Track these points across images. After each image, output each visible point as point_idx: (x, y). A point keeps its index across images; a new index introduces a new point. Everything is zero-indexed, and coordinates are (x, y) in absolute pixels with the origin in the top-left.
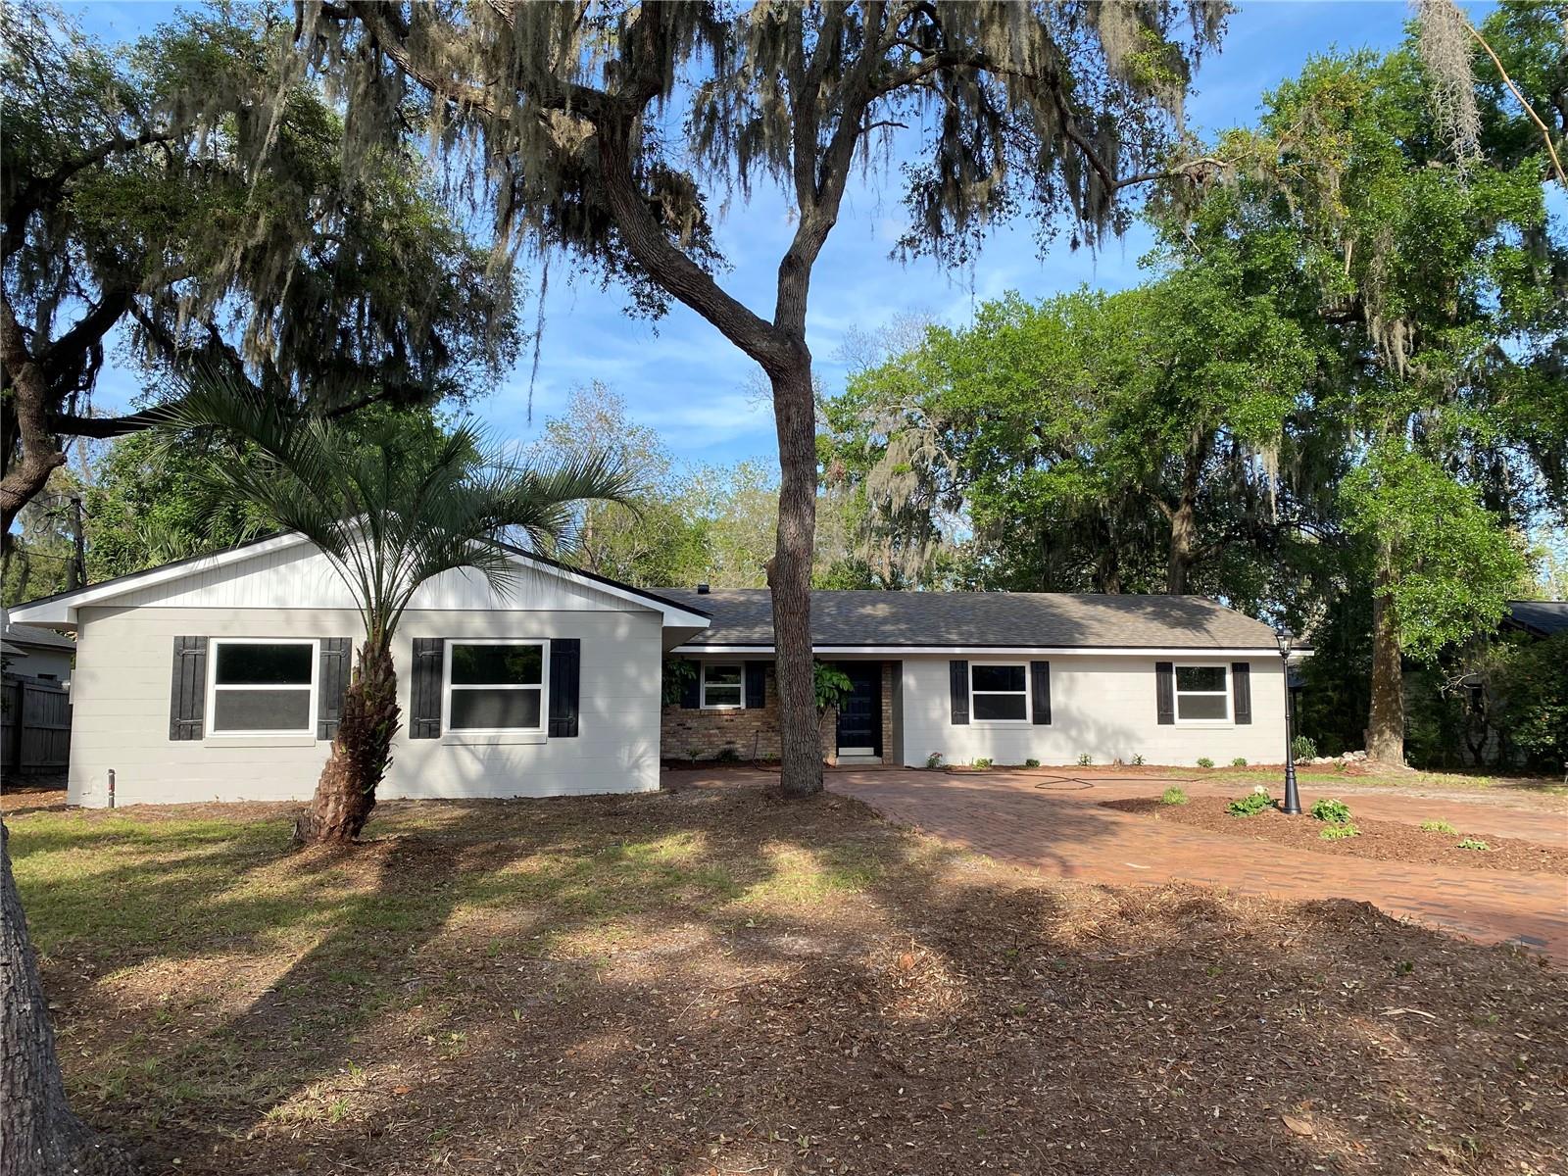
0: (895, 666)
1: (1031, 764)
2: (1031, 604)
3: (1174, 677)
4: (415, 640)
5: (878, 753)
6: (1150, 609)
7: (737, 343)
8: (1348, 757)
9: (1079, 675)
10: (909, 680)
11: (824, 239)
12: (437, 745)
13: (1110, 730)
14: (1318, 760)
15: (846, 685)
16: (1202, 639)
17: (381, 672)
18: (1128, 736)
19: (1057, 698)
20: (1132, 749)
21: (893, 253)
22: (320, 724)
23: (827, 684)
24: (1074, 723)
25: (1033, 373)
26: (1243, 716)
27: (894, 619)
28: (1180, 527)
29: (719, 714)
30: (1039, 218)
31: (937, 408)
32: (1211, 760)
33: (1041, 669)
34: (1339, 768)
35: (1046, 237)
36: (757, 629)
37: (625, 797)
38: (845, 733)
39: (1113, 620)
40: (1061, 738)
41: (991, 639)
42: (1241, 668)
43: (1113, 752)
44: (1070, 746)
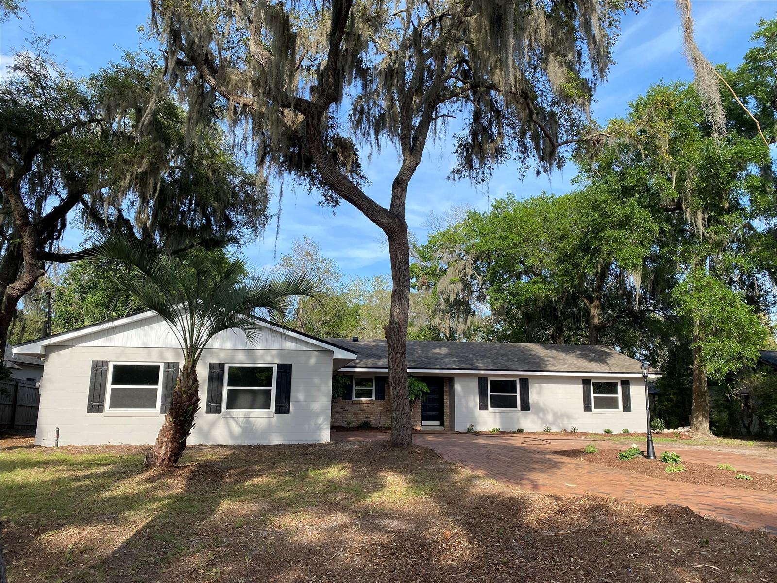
0: (451, 379)
1: (520, 431)
2: (520, 348)
3: (592, 387)
4: (210, 364)
5: (442, 424)
6: (578, 352)
7: (371, 219)
8: (681, 429)
9: (544, 386)
10: (458, 387)
11: (414, 170)
12: (219, 417)
13: (559, 414)
14: (666, 431)
15: (426, 389)
16: (604, 368)
17: (191, 380)
18: (569, 417)
19: (533, 397)
20: (571, 424)
21: (449, 177)
22: (162, 406)
23: (416, 388)
24: (541, 410)
25: (519, 235)
26: (627, 407)
27: (450, 355)
28: (594, 312)
29: (362, 403)
30: (520, 160)
31: (472, 251)
32: (611, 430)
33: (525, 382)
34: (677, 435)
35: (524, 170)
36: (382, 360)
37: (313, 445)
38: (425, 413)
39: (561, 358)
40: (535, 418)
41: (499, 366)
42: (626, 383)
43: (561, 425)
44: (539, 422)
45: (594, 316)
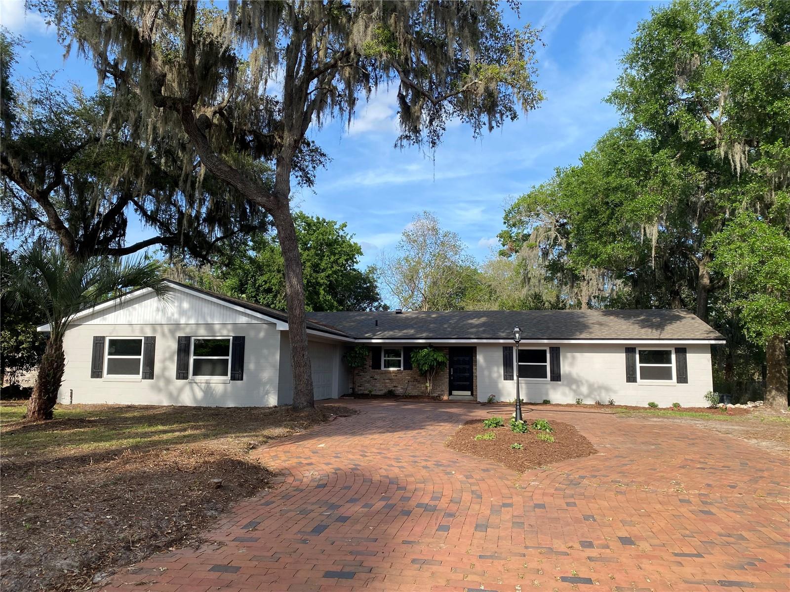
0: (473, 349)
1: (546, 402)
3: (637, 356)
4: (179, 337)
5: (473, 394)
8: (750, 405)
9: (578, 355)
10: (480, 358)
12: (186, 383)
13: (596, 386)
16: (653, 334)
18: (607, 389)
19: (565, 367)
20: (608, 396)
22: (143, 372)
24: (573, 382)
26: (683, 378)
28: (704, 270)
29: (390, 372)
32: (656, 403)
33: (556, 351)
38: (453, 383)
40: (567, 390)
42: (682, 351)
43: (596, 397)
44: (572, 394)
45: (703, 275)
